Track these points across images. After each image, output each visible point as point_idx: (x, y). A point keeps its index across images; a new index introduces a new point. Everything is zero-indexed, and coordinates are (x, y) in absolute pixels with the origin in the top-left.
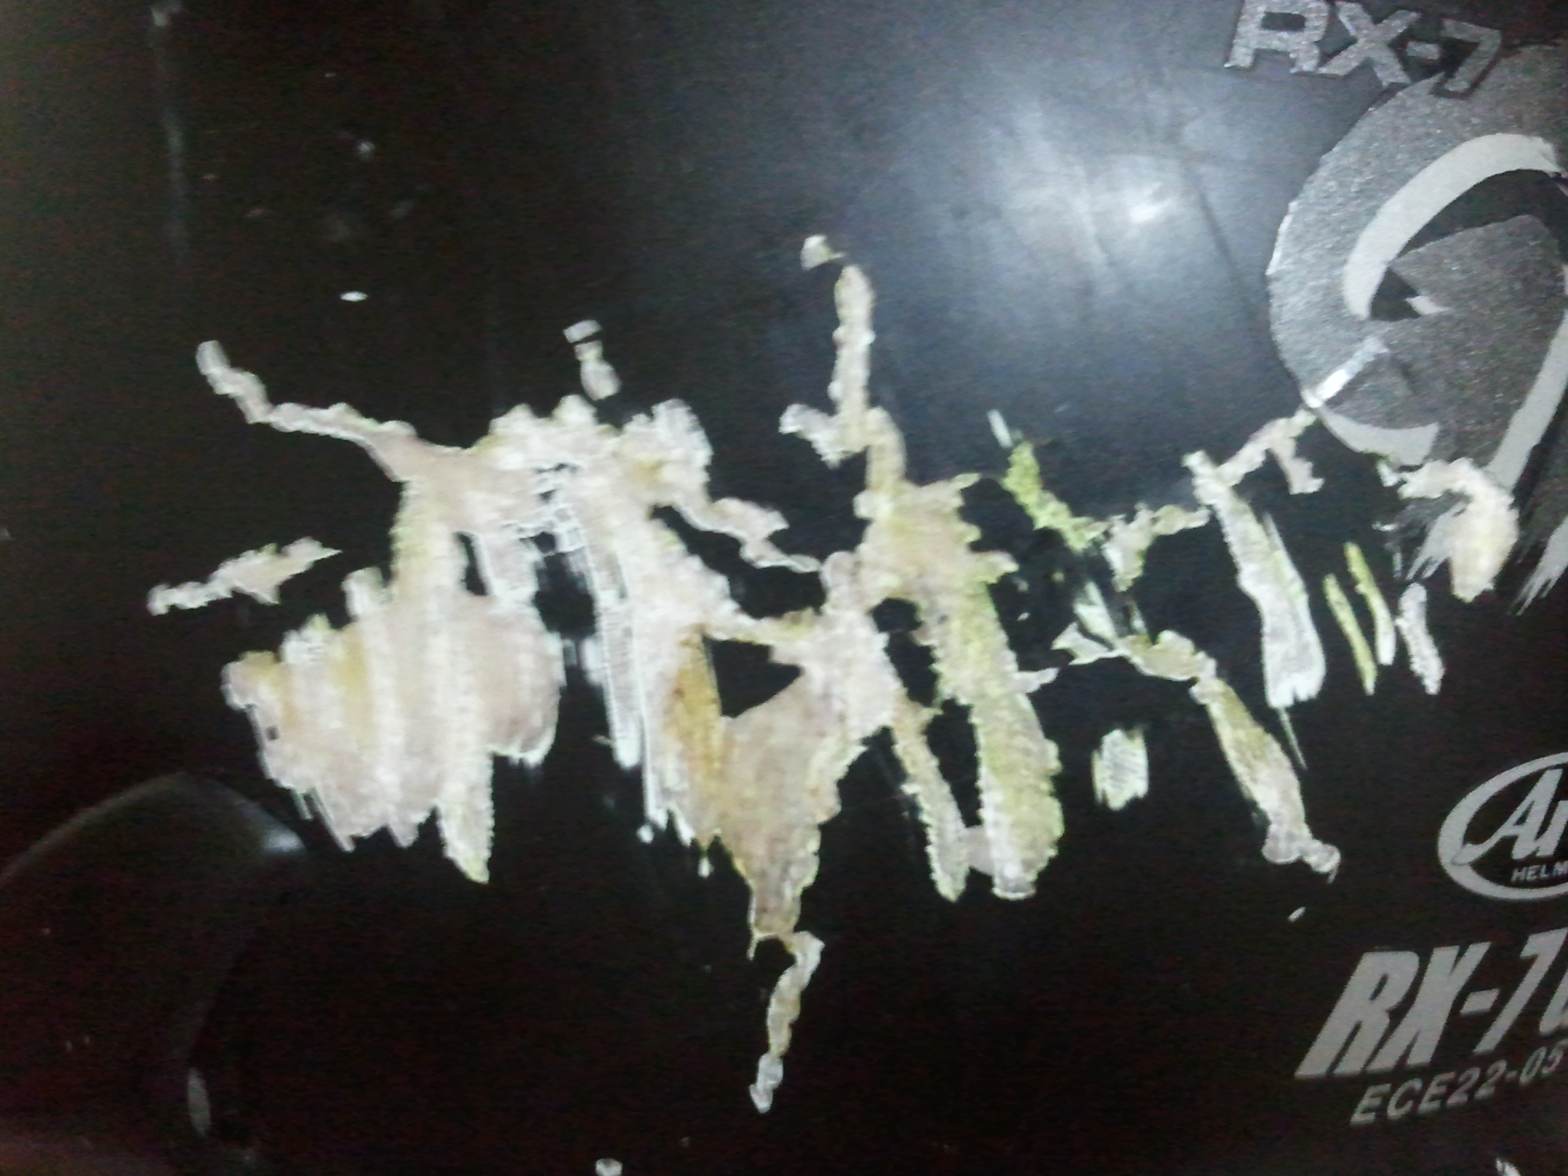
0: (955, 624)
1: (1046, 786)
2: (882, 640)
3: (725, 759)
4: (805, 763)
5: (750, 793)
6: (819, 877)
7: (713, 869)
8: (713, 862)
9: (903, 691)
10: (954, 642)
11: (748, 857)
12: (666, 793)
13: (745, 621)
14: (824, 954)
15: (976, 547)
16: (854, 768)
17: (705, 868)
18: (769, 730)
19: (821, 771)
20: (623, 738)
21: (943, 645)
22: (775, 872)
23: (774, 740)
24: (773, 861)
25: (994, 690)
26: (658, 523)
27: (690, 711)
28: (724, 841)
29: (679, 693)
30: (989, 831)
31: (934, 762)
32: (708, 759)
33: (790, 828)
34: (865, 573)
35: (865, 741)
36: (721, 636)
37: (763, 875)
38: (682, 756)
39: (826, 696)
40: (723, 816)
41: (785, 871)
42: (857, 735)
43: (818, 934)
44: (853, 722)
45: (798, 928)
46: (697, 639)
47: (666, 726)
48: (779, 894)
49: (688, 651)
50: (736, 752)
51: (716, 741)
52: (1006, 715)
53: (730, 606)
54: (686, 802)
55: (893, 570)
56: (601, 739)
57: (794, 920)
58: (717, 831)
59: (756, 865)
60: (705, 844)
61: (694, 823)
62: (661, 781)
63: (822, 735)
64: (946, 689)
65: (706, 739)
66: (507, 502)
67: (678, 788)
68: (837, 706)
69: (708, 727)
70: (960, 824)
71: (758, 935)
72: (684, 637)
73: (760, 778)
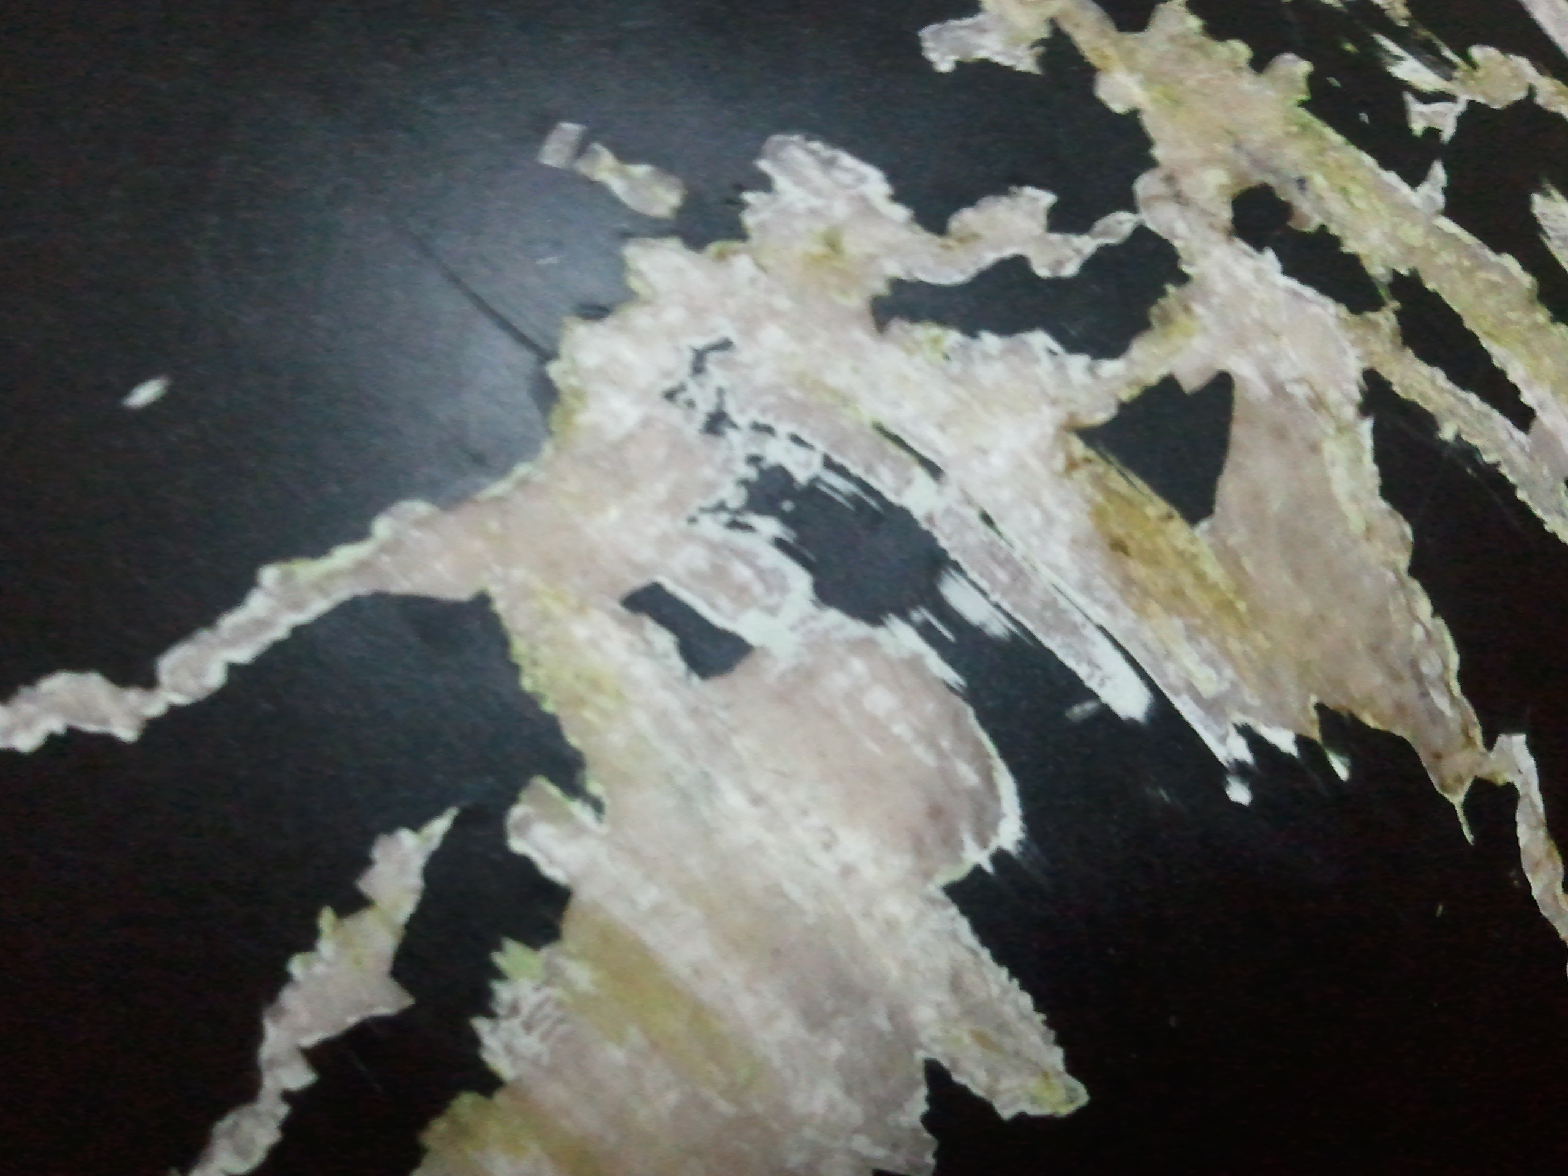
0: (1319, 181)
1: (1542, 316)
2: (1269, 259)
3: (1241, 590)
4: (1329, 501)
5: (1305, 607)
6: (1461, 644)
7: (1346, 760)
8: (1340, 752)
9: (1343, 311)
10: (1336, 205)
11: (1369, 702)
12: (1213, 707)
13: (1110, 367)
14: (1534, 748)
15: (1260, 63)
16: (1380, 457)
17: (1341, 768)
18: (1257, 496)
19: (1354, 498)
20: (1102, 683)
21: (1329, 215)
22: (1409, 691)
23: (1276, 504)
24: (1395, 677)
25: (1414, 235)
26: (897, 327)
27: (1153, 559)
28: (1330, 704)
29: (1118, 546)
30: (1546, 419)
31: (1440, 376)
32: (1226, 606)
33: (1381, 612)
34: (1186, 185)
35: (1365, 409)
36: (1101, 416)
37: (1400, 709)
38: (1192, 635)
39: (1278, 390)
40: (1304, 670)
41: (1419, 678)
42: (1350, 412)
43: (1512, 728)
44: (1333, 396)
45: (1490, 743)
46: (1078, 448)
47: (1141, 611)
48: (1436, 716)
49: (1081, 475)
50: (1248, 563)
51: (1214, 571)
52: (1446, 257)
53: (1078, 363)
54: (1250, 696)
55: (1208, 162)
56: (1080, 711)
57: (1477, 733)
58: (1314, 699)
59: (1385, 703)
60: (1315, 734)
61: (1280, 716)
62: (1197, 698)
63: (1315, 448)
64: (1377, 270)
65: (1200, 577)
66: (661, 489)
67: (1225, 686)
68: (1299, 392)
69: (1187, 560)
70: (1519, 435)
71: (1457, 799)
72: (1059, 462)
73: (1299, 575)
